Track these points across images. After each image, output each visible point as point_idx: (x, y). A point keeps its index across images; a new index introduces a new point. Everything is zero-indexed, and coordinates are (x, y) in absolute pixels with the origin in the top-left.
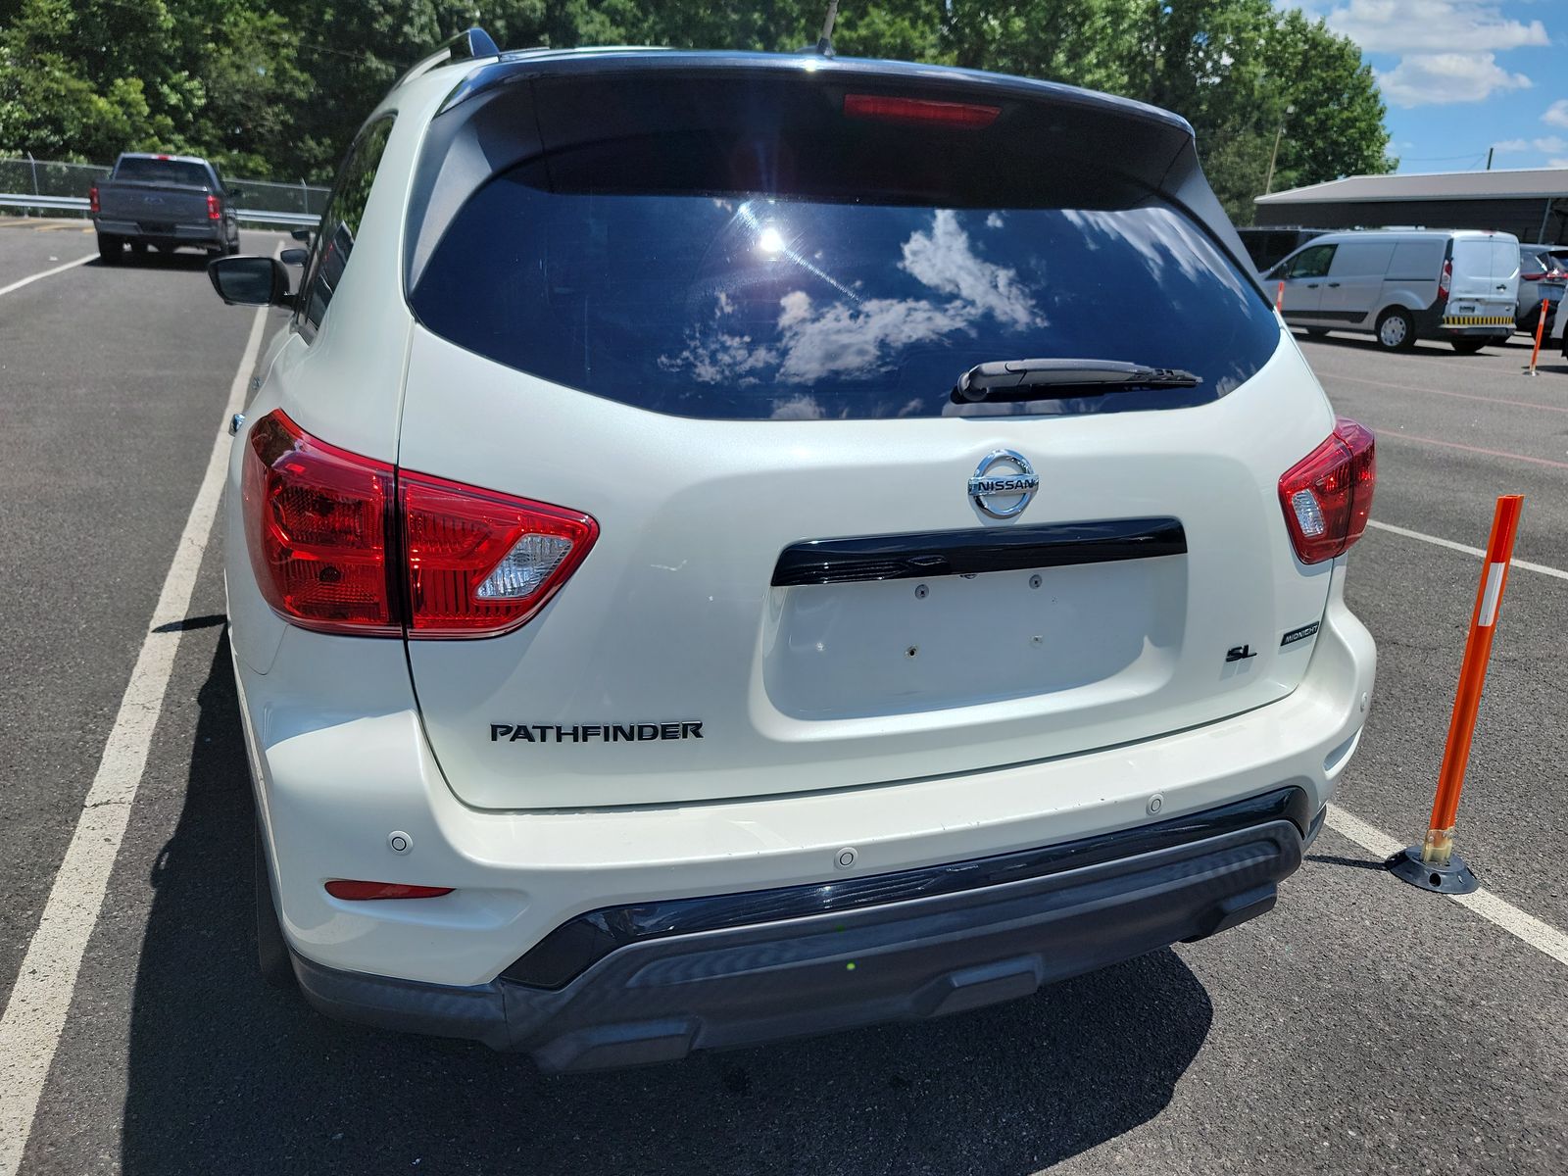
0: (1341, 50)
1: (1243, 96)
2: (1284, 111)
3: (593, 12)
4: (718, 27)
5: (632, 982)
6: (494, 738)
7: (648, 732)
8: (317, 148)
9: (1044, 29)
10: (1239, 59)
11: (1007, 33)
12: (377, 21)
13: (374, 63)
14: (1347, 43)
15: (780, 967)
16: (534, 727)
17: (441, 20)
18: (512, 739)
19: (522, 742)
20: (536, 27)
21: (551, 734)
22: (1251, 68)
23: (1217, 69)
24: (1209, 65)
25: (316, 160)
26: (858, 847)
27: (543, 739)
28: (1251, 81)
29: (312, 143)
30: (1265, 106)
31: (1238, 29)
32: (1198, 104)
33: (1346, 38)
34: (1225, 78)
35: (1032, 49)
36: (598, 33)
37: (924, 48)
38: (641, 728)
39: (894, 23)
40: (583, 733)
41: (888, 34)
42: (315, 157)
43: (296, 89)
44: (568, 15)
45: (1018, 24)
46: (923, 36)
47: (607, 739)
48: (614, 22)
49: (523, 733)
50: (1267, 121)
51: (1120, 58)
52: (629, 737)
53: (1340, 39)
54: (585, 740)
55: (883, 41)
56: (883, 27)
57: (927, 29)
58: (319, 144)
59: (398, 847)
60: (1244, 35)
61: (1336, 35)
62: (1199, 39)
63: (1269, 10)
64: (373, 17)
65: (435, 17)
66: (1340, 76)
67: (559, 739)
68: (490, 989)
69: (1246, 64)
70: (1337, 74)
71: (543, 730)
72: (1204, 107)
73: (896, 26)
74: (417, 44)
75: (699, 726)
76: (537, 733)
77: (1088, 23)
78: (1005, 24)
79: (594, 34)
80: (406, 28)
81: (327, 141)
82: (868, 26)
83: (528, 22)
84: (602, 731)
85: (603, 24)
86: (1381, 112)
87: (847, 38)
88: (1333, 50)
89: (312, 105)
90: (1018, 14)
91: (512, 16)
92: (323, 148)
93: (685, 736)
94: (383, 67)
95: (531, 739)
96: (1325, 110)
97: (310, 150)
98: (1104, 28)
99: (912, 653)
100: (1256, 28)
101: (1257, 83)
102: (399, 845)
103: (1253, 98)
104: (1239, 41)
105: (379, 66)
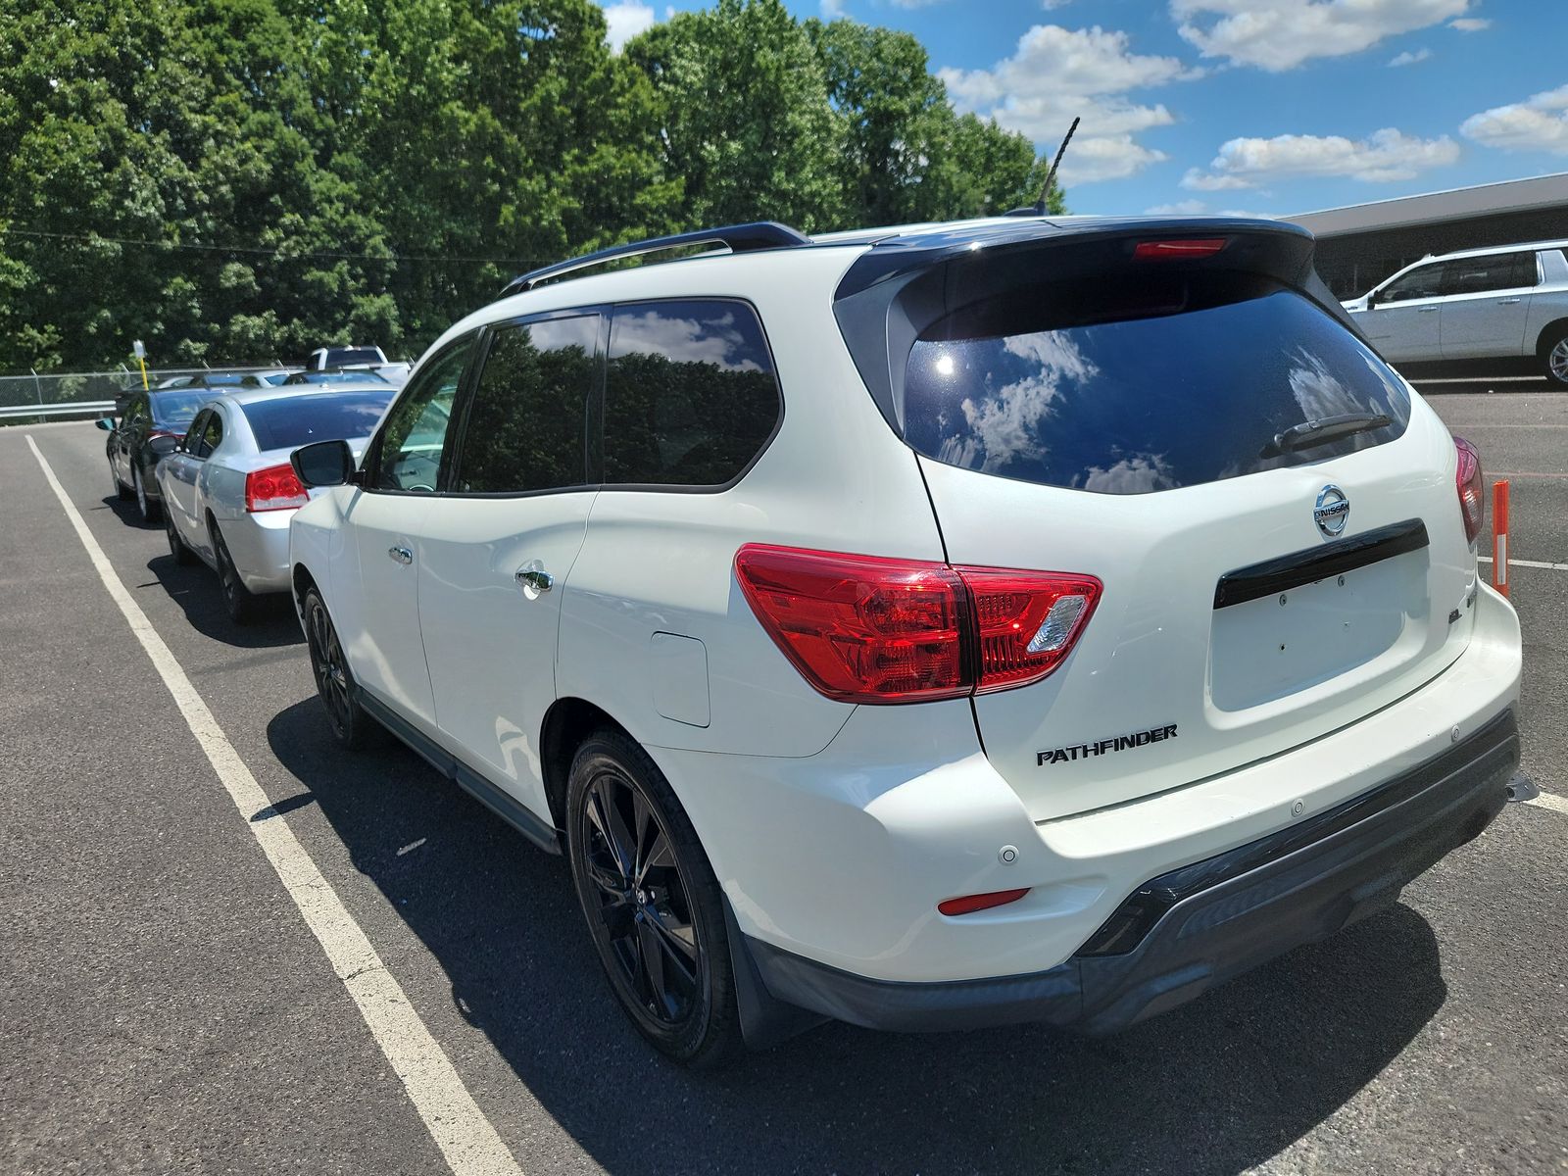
0: (1017, 145)
1: (943, 192)
2: (982, 202)
3: (323, 172)
4: (452, 174)
5: (1180, 935)
6: (1040, 763)
7: (1143, 738)
8: (39, 336)
9: (760, 150)
10: (935, 160)
11: (726, 157)
12: (94, 197)
13: (98, 241)
14: (1020, 137)
15: (1268, 901)
16: (1067, 749)
17: (163, 192)
18: (1053, 762)
19: (1060, 762)
20: (263, 188)
21: (1080, 752)
22: (947, 166)
23: (917, 170)
24: (909, 168)
25: (39, 349)
26: (1304, 797)
27: (1074, 757)
28: (949, 178)
29: (34, 333)
30: (963, 198)
31: (929, 135)
32: (907, 201)
33: (1019, 134)
34: (925, 177)
35: (751, 169)
36: (329, 189)
37: (651, 176)
38: (1138, 736)
39: (622, 155)
40: (1100, 748)
41: (618, 166)
42: (39, 345)
43: (11, 279)
44: (297, 173)
45: (735, 146)
46: (648, 164)
47: (1116, 749)
48: (343, 178)
49: (1058, 755)
50: (968, 211)
51: (831, 169)
52: (1131, 745)
53: (1014, 135)
54: (1103, 752)
55: (614, 174)
56: (613, 160)
57: (651, 159)
58: (42, 331)
59: (1009, 859)
60: (936, 140)
61: (1011, 132)
62: (898, 145)
63: (952, 116)
64: (91, 193)
65: (156, 189)
66: (1021, 167)
67: (1085, 755)
68: (1066, 967)
69: (941, 163)
70: (1018, 165)
71: (1074, 751)
72: (912, 204)
73: (624, 158)
74: (141, 218)
75: (1175, 727)
76: (1069, 754)
77: (797, 140)
78: (721, 147)
79: (325, 190)
80: (128, 203)
81: (50, 328)
82: (598, 159)
83: (255, 184)
84: (1113, 743)
85: (332, 181)
86: (1061, 195)
87: (580, 172)
88: (1011, 144)
89: (31, 293)
90: (732, 137)
91: (237, 180)
92: (46, 335)
93: (1166, 737)
94: (108, 244)
95: (1066, 759)
96: (1014, 196)
97: (31, 339)
98: (813, 144)
99: (1283, 648)
100: (944, 132)
101: (954, 180)
102: (1009, 856)
103: (952, 193)
104: (931, 145)
105: (103, 244)
